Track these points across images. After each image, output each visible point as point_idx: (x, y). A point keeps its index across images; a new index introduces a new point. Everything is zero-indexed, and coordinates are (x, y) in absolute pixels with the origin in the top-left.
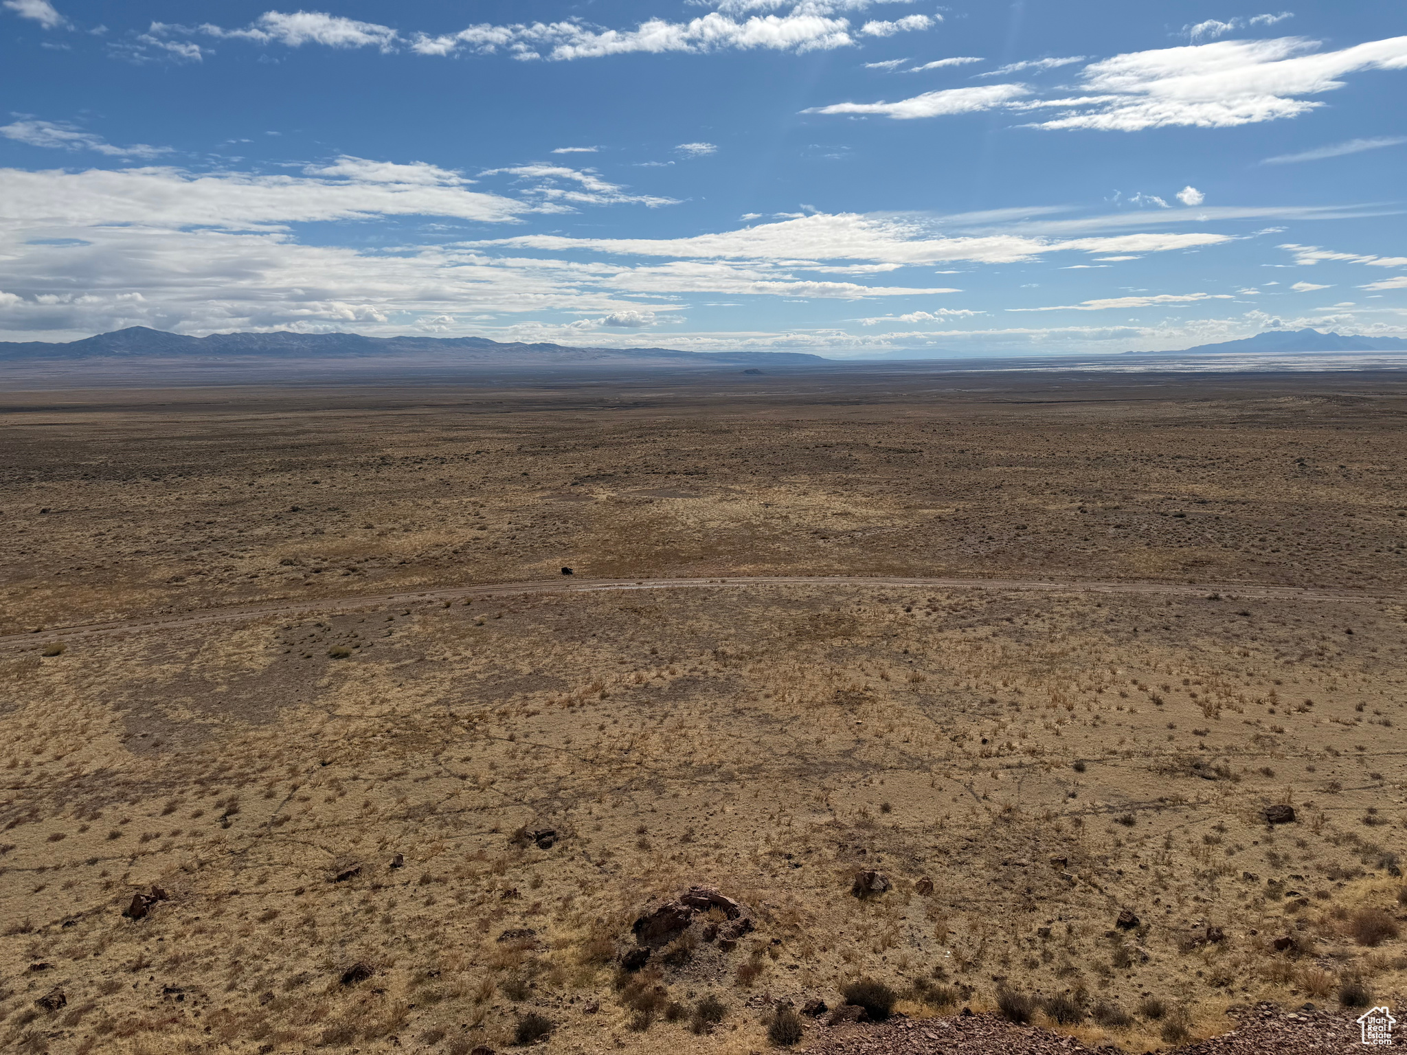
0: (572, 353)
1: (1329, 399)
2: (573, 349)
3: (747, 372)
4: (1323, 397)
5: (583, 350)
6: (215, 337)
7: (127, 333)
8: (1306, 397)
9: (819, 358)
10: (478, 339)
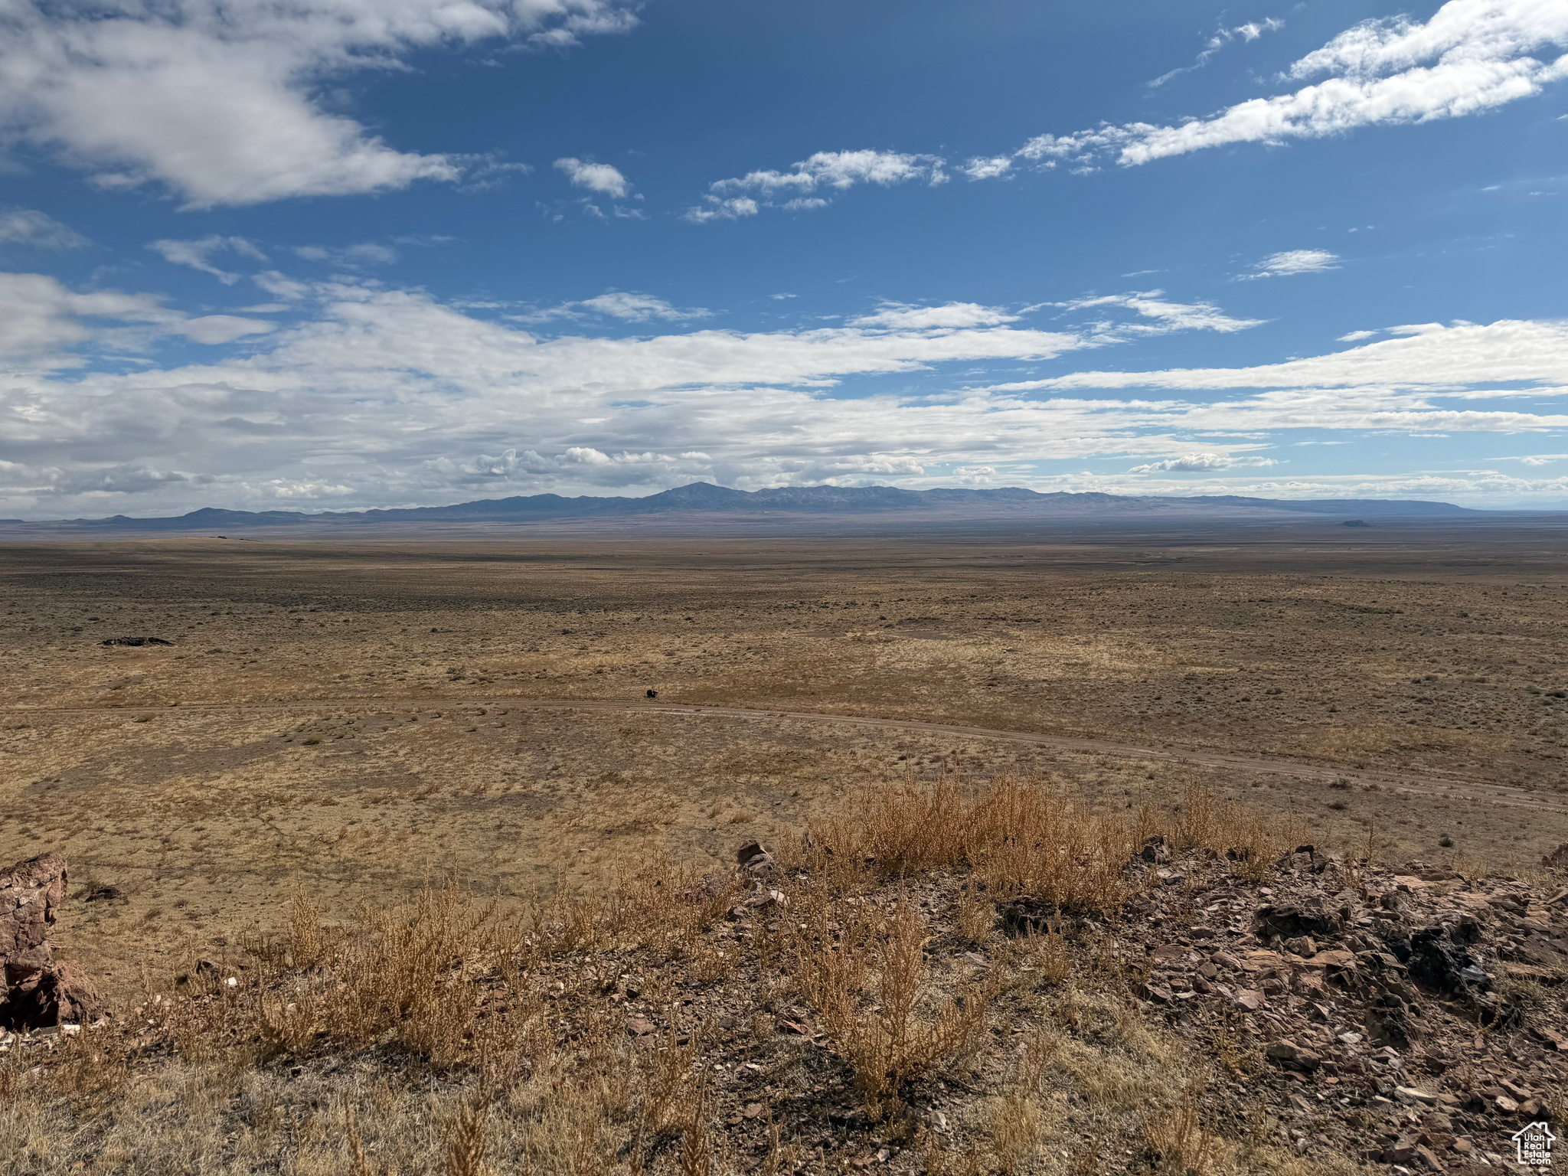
0: (1124, 503)
2: (1125, 498)
3: (1348, 524)
5: (1136, 499)
6: (765, 492)
7: (692, 489)
9: (1456, 509)
10: (1018, 490)
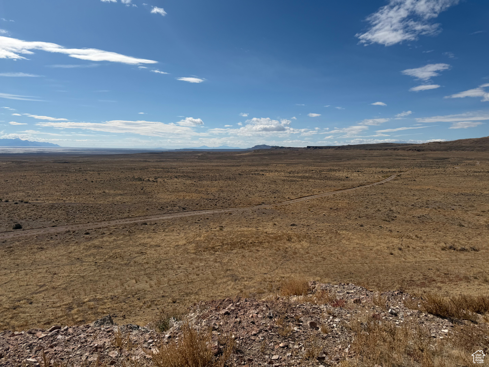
1: (13, 162)
4: (11, 161)
8: (5, 162)
